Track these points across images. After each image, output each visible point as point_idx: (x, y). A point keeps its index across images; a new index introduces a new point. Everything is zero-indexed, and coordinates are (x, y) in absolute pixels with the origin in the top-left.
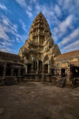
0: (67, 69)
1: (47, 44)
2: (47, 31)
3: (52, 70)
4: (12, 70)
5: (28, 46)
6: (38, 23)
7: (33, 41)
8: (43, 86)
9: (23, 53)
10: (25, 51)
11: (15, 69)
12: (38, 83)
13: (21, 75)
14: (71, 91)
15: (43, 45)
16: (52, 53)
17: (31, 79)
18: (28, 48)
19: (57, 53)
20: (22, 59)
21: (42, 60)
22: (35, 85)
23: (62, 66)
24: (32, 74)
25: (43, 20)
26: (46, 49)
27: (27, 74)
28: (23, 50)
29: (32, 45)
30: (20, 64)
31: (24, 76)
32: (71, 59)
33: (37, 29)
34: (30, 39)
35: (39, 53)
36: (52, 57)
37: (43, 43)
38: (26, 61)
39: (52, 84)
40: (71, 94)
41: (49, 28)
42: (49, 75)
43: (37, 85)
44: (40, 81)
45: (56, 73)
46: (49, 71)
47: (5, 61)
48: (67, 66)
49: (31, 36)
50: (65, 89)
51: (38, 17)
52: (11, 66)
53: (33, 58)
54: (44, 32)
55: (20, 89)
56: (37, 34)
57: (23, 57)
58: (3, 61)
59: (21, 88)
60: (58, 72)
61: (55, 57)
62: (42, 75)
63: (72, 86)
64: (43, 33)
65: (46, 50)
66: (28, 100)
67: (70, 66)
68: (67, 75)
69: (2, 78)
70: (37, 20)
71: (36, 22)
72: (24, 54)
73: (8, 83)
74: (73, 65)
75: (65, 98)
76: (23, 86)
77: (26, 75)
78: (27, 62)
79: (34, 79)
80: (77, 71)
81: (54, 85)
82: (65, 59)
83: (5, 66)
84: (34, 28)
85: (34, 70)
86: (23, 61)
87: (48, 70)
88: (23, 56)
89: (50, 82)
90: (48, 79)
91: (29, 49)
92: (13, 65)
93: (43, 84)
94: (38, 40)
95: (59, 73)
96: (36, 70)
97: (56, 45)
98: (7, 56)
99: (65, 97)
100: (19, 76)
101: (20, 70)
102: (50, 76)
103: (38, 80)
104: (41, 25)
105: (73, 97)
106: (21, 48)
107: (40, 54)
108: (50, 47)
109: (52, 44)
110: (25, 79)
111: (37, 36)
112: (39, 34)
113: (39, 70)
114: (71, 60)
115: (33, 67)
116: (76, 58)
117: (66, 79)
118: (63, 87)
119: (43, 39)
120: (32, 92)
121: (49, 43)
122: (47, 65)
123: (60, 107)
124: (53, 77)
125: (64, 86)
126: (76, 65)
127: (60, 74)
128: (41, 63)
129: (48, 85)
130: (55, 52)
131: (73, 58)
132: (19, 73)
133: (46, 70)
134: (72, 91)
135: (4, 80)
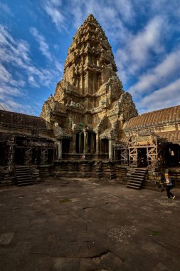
0: (150, 148)
1: (107, 92)
2: (106, 62)
3: (118, 152)
4: (28, 152)
5: (62, 96)
6: (85, 43)
7: (75, 85)
8: (97, 187)
9: (51, 113)
10: (55, 109)
11: (33, 150)
12: (85, 180)
13: (49, 162)
14: (158, 197)
15: (98, 94)
16: (117, 113)
17: (70, 173)
18: (63, 102)
19: (130, 112)
20: (49, 128)
21: (96, 130)
22: (80, 185)
23: (140, 143)
24: (72, 160)
25: (96, 35)
26: (103, 103)
27: (61, 161)
28: (52, 105)
29: (72, 95)
30: (45, 139)
31: (55, 166)
32: (161, 126)
33: (84, 55)
34: (67, 80)
35: (88, 113)
36: (118, 121)
37: (97, 89)
38: (59, 132)
39: (118, 183)
40: (159, 204)
41: (112, 55)
42: (110, 163)
43: (83, 183)
44: (90, 177)
45: (126, 159)
46: (110, 153)
47: (11, 132)
48: (151, 142)
49: (70, 74)
50: (146, 193)
51: (86, 28)
52: (25, 142)
53: (74, 126)
54: (100, 63)
55: (47, 194)
56: (83, 68)
57: (52, 123)
58: (6, 131)
59: (48, 190)
60: (130, 155)
61: (124, 121)
62: (94, 162)
63: (160, 187)
64: (98, 65)
65: (105, 106)
66: (65, 216)
67: (158, 143)
68: (150, 163)
69: (5, 169)
70: (82, 36)
71: (80, 38)
72: (54, 115)
73: (21, 180)
74: (165, 139)
75: (144, 211)
76: (53, 188)
77: (59, 164)
78: (61, 133)
79: (78, 171)
80: (173, 154)
81: (122, 184)
82: (146, 128)
83: (11, 143)
84: (75, 53)
85: (77, 151)
86: (52, 131)
87: (108, 152)
88: (51, 121)
89: (113, 178)
90: (108, 171)
91: (66, 103)
92: (28, 141)
93: (96, 182)
94: (86, 82)
95: (132, 158)
96: (83, 152)
97: (128, 94)
98: (15, 121)
99: (144, 208)
100: (44, 166)
101: (46, 152)
102: (112, 164)
103: (87, 174)
104: (91, 47)
105: (161, 209)
106: (46, 102)
107: (91, 115)
108: (113, 99)
109: (117, 91)
110: (58, 173)
111: (84, 74)
112: (87, 70)
113: (89, 151)
114: (160, 129)
115: (74, 144)
116: (171, 123)
117: (147, 170)
118: (141, 188)
119: (97, 81)
120: (74, 200)
121: (110, 89)
122: (105, 141)
123: (134, 230)
124: (119, 166)
125: (143, 185)
126: (170, 140)
127: (135, 159)
128: (92, 137)
129: (109, 184)
130: (124, 111)
131: (165, 123)
132: (44, 158)
133: (104, 151)
134: (160, 196)
135: (11, 174)
